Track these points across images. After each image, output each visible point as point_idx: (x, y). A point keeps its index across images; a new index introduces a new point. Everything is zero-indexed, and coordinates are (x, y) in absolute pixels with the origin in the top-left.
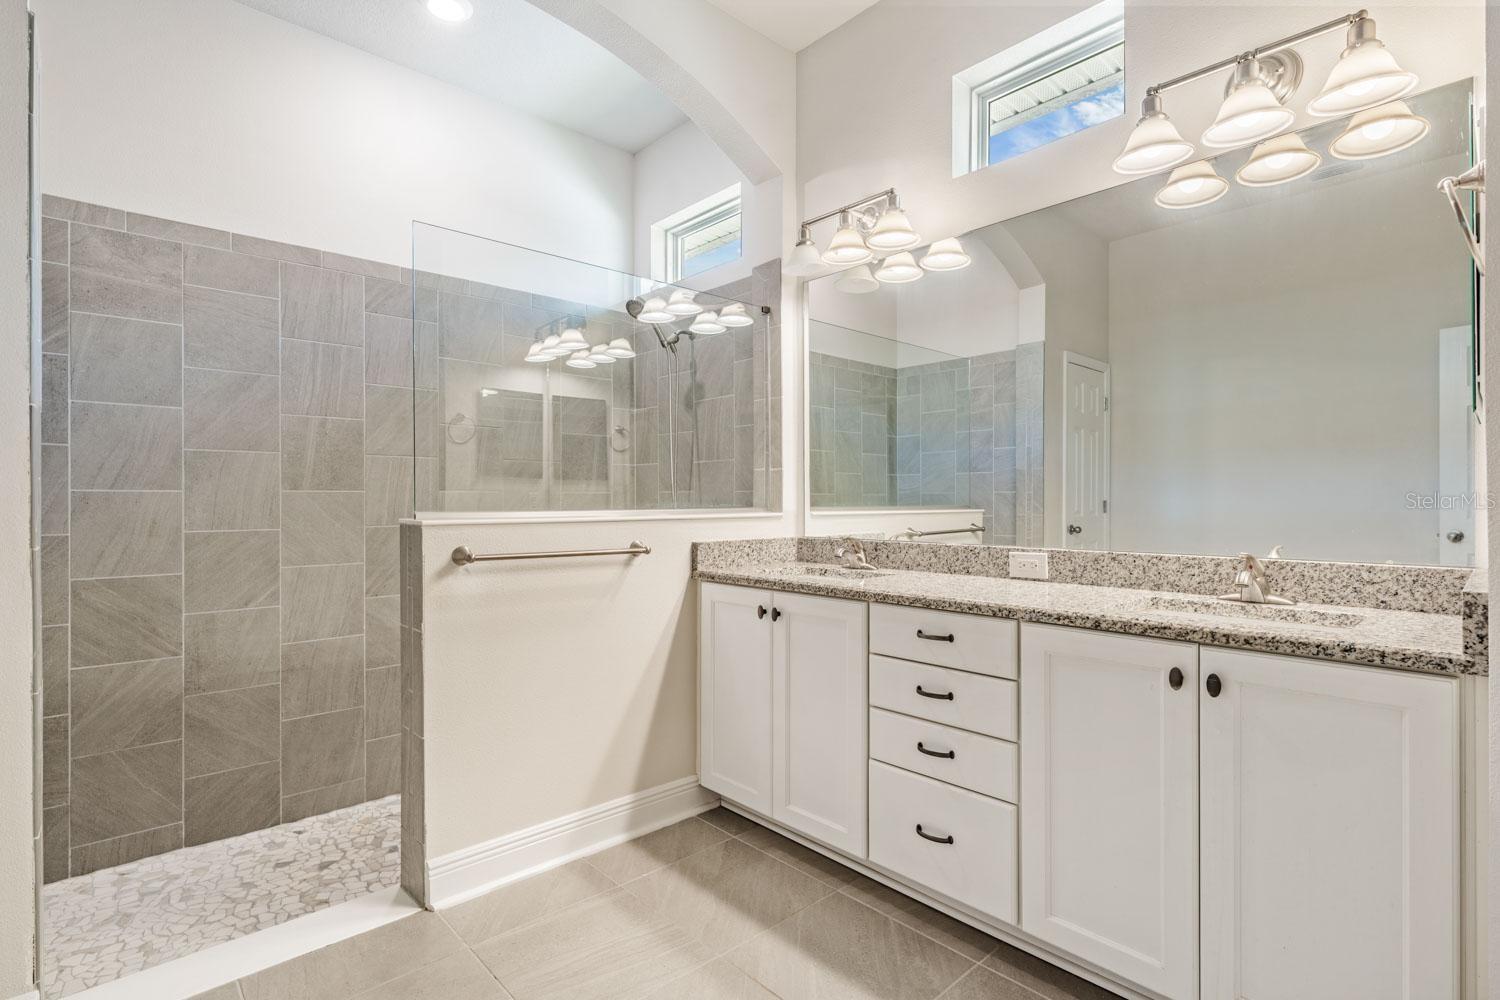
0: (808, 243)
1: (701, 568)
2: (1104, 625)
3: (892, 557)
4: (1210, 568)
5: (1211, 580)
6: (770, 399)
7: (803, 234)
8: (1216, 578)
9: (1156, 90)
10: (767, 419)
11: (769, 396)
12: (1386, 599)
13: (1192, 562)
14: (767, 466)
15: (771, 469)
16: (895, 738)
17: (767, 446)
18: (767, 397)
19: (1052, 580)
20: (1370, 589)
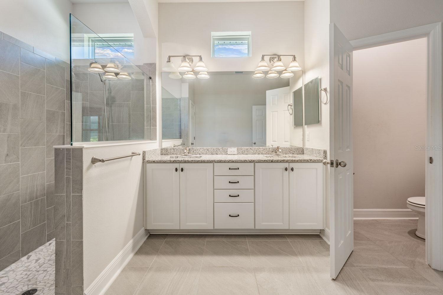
0: (171, 62)
1: (147, 159)
2: (273, 161)
3: (195, 152)
4: (268, 149)
5: (268, 152)
6: (151, 106)
7: (169, 59)
8: (269, 151)
9: (264, 55)
10: (150, 112)
11: (151, 104)
12: (293, 153)
13: (265, 149)
14: (150, 126)
15: (152, 127)
16: (222, 196)
17: (150, 120)
18: (150, 105)
19: (237, 154)
20: (291, 151)
